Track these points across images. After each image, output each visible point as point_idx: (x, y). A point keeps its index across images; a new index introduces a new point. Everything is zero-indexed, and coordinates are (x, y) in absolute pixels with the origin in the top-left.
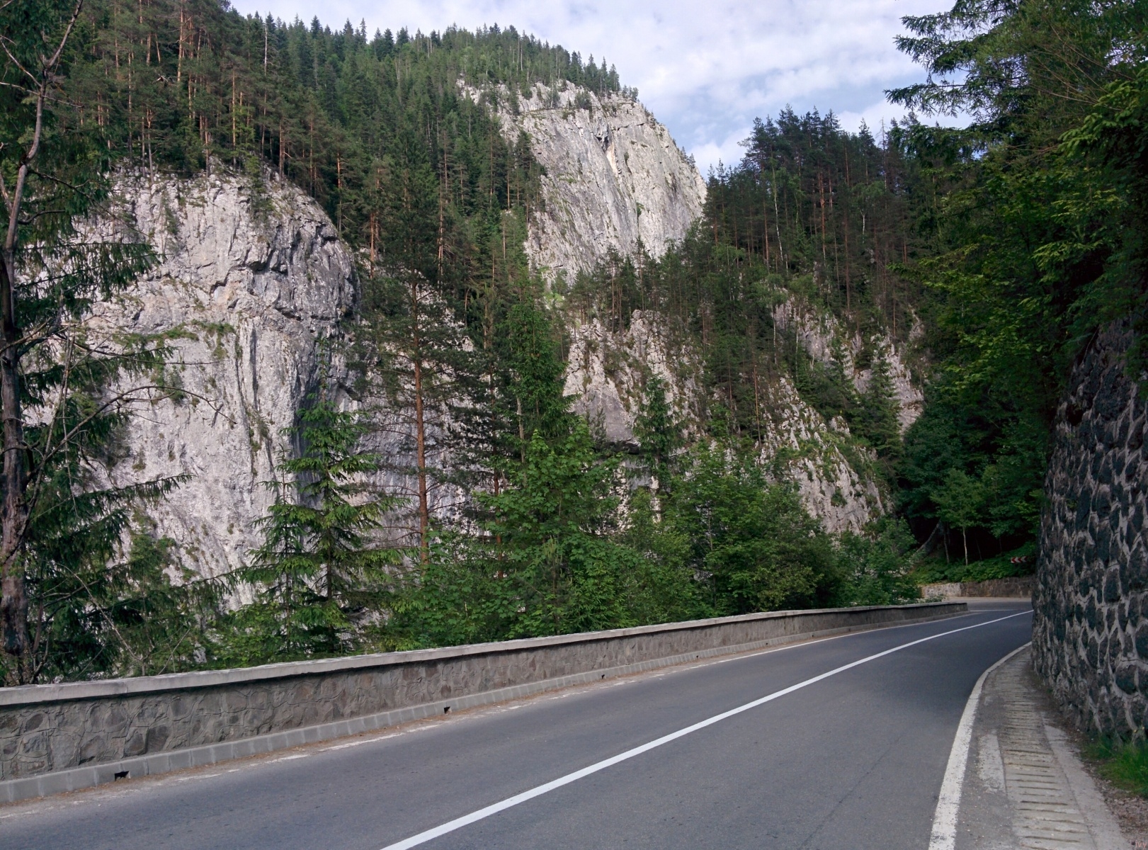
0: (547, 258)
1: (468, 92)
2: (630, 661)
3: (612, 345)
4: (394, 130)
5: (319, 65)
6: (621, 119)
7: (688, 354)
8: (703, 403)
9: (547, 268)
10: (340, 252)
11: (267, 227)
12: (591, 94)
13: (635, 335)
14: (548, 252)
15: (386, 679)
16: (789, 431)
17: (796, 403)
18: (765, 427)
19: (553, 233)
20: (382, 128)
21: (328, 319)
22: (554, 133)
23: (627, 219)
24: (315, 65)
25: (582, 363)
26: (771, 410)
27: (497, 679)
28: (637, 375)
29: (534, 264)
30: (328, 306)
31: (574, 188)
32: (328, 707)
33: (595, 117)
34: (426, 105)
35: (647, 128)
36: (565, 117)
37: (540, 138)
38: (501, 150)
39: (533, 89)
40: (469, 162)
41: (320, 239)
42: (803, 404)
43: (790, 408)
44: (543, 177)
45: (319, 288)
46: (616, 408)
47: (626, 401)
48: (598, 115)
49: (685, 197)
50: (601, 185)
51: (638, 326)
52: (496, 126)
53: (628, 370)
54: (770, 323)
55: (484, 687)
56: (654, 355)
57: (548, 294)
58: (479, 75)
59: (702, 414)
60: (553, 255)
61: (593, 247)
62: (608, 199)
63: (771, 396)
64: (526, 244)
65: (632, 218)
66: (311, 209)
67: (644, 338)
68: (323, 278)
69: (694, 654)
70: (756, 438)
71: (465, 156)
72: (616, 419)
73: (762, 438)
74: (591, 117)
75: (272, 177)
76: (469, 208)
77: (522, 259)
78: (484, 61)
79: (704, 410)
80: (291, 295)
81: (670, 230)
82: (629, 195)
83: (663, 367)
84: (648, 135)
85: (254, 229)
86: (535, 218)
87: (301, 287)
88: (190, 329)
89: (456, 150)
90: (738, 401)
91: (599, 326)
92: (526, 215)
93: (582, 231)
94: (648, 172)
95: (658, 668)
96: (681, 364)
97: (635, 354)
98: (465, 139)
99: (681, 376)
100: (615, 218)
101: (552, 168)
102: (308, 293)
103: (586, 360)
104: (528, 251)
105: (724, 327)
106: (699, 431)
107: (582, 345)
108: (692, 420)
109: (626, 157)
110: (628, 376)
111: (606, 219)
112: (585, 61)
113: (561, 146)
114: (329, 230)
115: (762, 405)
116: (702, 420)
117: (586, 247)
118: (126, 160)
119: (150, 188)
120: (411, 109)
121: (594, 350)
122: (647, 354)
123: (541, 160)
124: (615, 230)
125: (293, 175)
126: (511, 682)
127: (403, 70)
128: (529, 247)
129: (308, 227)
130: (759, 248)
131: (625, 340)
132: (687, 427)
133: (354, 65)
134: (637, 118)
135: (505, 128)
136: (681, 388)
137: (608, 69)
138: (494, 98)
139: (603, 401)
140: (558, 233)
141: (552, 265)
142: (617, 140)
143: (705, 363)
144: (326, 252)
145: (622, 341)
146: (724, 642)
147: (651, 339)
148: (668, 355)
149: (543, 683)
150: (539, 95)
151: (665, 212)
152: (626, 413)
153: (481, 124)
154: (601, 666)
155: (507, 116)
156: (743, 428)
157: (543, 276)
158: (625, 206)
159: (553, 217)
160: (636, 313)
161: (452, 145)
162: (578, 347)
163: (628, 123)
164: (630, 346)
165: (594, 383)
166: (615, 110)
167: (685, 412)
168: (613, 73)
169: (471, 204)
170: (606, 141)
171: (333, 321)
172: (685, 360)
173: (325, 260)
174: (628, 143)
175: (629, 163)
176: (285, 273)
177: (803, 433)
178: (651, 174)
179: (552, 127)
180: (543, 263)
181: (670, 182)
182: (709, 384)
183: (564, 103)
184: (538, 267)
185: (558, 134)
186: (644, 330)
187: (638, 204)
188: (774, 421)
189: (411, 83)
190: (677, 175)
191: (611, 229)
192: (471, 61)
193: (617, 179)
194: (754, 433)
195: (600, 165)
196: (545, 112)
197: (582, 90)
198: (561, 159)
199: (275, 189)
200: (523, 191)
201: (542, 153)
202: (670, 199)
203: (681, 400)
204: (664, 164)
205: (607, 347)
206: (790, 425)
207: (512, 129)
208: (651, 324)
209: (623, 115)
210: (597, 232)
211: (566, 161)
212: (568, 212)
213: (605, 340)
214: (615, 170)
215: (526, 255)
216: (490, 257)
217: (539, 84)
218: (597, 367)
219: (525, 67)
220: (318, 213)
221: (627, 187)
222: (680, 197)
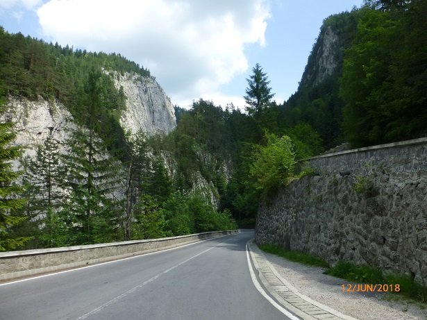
1: (105, 72)
7: (174, 163)
9: (126, 127)
35: (157, 88)
36: (134, 83)
37: (126, 88)
38: (114, 91)
39: (125, 74)
44: (126, 100)
48: (144, 83)
52: (113, 83)
58: (109, 67)
60: (128, 124)
62: (145, 108)
64: (120, 120)
81: (162, 118)
82: (151, 108)
83: (168, 166)
85: (51, 118)
88: (31, 146)
96: (172, 166)
100: (147, 114)
101: (129, 97)
109: (151, 96)
111: (144, 114)
112: (141, 67)
123: (126, 95)
134: (155, 85)
135: (116, 84)
137: (147, 70)
138: (113, 75)
142: (149, 91)
151: (161, 113)
153: (108, 82)
155: (116, 81)
157: (125, 130)
166: (148, 82)
174: (152, 92)
183: (134, 79)
184: (123, 127)
187: (153, 110)
189: (87, 67)
191: (145, 117)
192: (106, 63)
193: (148, 102)
196: (128, 81)
197: (140, 76)
198: (132, 95)
209: (151, 84)
217: (127, 72)
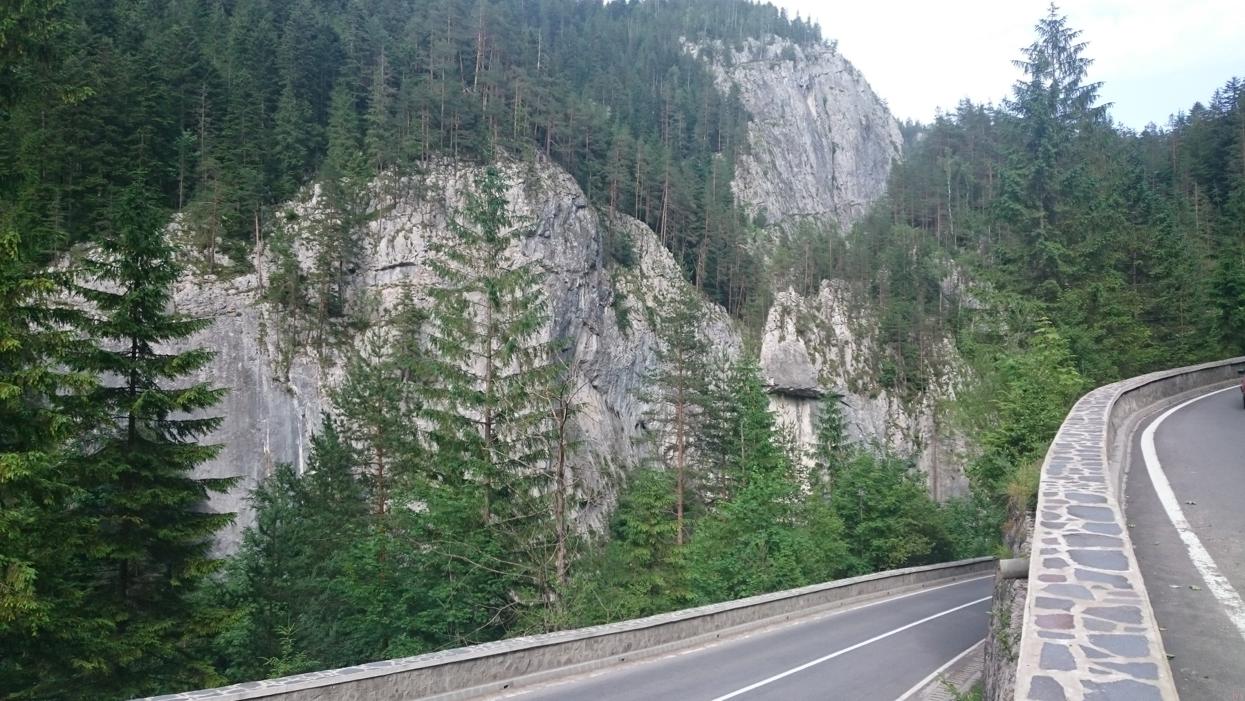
0: (751, 195)
1: (688, 47)
2: (802, 608)
3: (804, 310)
4: (624, 83)
5: (565, 26)
6: (822, 67)
7: (866, 317)
8: (876, 357)
9: (750, 204)
10: (589, 217)
11: (537, 202)
12: (796, 46)
13: (823, 300)
14: (752, 190)
15: (695, 622)
16: (947, 384)
17: (955, 359)
18: (927, 380)
19: (757, 173)
20: (615, 82)
21: (578, 272)
22: (761, 83)
23: (823, 157)
24: (562, 26)
25: (779, 324)
26: (934, 365)
27: (738, 621)
28: (823, 334)
29: (739, 202)
30: (579, 262)
31: (776, 131)
32: (676, 635)
33: (799, 67)
34: (652, 60)
35: (846, 76)
36: (772, 68)
37: (749, 87)
38: (717, 101)
39: (745, 43)
40: (687, 112)
41: (574, 208)
42: (962, 361)
43: (950, 365)
44: (750, 123)
45: (572, 248)
46: (804, 362)
47: (812, 355)
48: (801, 65)
49: (877, 136)
50: (801, 128)
51: (825, 293)
52: (713, 77)
53: (815, 330)
54: (937, 288)
55: (732, 625)
56: (837, 318)
57: (749, 228)
58: (699, 33)
59: (875, 369)
60: (756, 193)
61: (791, 183)
62: (807, 140)
63: (935, 354)
64: (732, 183)
65: (828, 156)
66: (569, 184)
67: (830, 303)
68: (576, 240)
69: (839, 602)
70: (919, 389)
71: (683, 106)
72: (804, 370)
73: (925, 389)
74: (795, 67)
75: (541, 159)
76: (685, 151)
77: (728, 199)
78: (704, 20)
79: (877, 364)
80: (552, 254)
81: (862, 167)
82: (826, 135)
83: (844, 328)
84: (846, 81)
85: (528, 205)
86: (742, 161)
87: (559, 248)
89: (676, 101)
90: (906, 358)
91: (793, 293)
92: (733, 159)
93: (782, 170)
94: (844, 114)
95: (817, 612)
96: (860, 325)
97: (821, 316)
98: (685, 91)
99: (859, 336)
100: (812, 157)
101: (759, 114)
102: (565, 253)
103: (782, 322)
104: (735, 190)
105: (897, 295)
106: (872, 382)
107: (779, 309)
108: (867, 373)
109: (825, 101)
110: (815, 335)
111: (804, 158)
112: (791, 17)
113: (767, 93)
114: (582, 200)
115: (926, 362)
116: (874, 373)
117: (785, 183)
118: (437, 152)
119: (455, 175)
120: (640, 64)
121: (789, 313)
122: (832, 317)
123: (749, 108)
124: (812, 167)
125: (556, 157)
126: (744, 622)
127: (634, 30)
128: (735, 186)
129: (566, 199)
130: (932, 223)
131: (814, 304)
132: (862, 378)
133: (593, 26)
134: (837, 66)
135: (719, 80)
136: (859, 345)
137: (812, 24)
138: (709, 52)
139: (794, 356)
140: (761, 174)
141: (754, 202)
142: (817, 86)
143: (880, 325)
144: (579, 218)
145: (811, 305)
146: (860, 593)
147: (836, 304)
148: (850, 318)
149: (759, 622)
150: (750, 48)
151: (857, 150)
152: (811, 366)
153: (697, 76)
154: (787, 611)
155: (721, 70)
156: (908, 380)
157: (747, 212)
158: (822, 146)
159: (758, 159)
160: (825, 282)
161: (673, 97)
162: (776, 311)
163: (827, 71)
164: (818, 310)
165: (787, 341)
166: (816, 59)
167: (861, 366)
168: (816, 25)
169: (687, 148)
170: (808, 88)
171: (581, 274)
172: (864, 322)
173: (577, 225)
174: (826, 89)
175: (827, 107)
176: (548, 237)
177: (960, 386)
178: (848, 116)
179: (760, 77)
180: (747, 200)
181: (864, 123)
182: (882, 343)
183: (771, 55)
184: (742, 203)
185: (765, 83)
186: (830, 297)
187: (833, 143)
188: (936, 375)
189: (640, 41)
190: (871, 117)
191: (808, 166)
192: (692, 20)
193: (815, 122)
194: (918, 385)
195: (800, 109)
196: (755, 63)
197: (788, 44)
198: (767, 105)
199: (543, 169)
200: (732, 137)
201: (750, 101)
202: (863, 138)
203: (858, 355)
204: (859, 107)
205: (799, 311)
206: (949, 379)
207: (725, 81)
208: (836, 291)
209: (824, 63)
210: (796, 170)
211: (770, 107)
212: (771, 153)
213: (798, 305)
214: (814, 114)
215: (732, 194)
216: (704, 211)
217: (750, 39)
218: (791, 327)
219: (738, 24)
220: (575, 188)
221: (824, 128)
222: (872, 136)
